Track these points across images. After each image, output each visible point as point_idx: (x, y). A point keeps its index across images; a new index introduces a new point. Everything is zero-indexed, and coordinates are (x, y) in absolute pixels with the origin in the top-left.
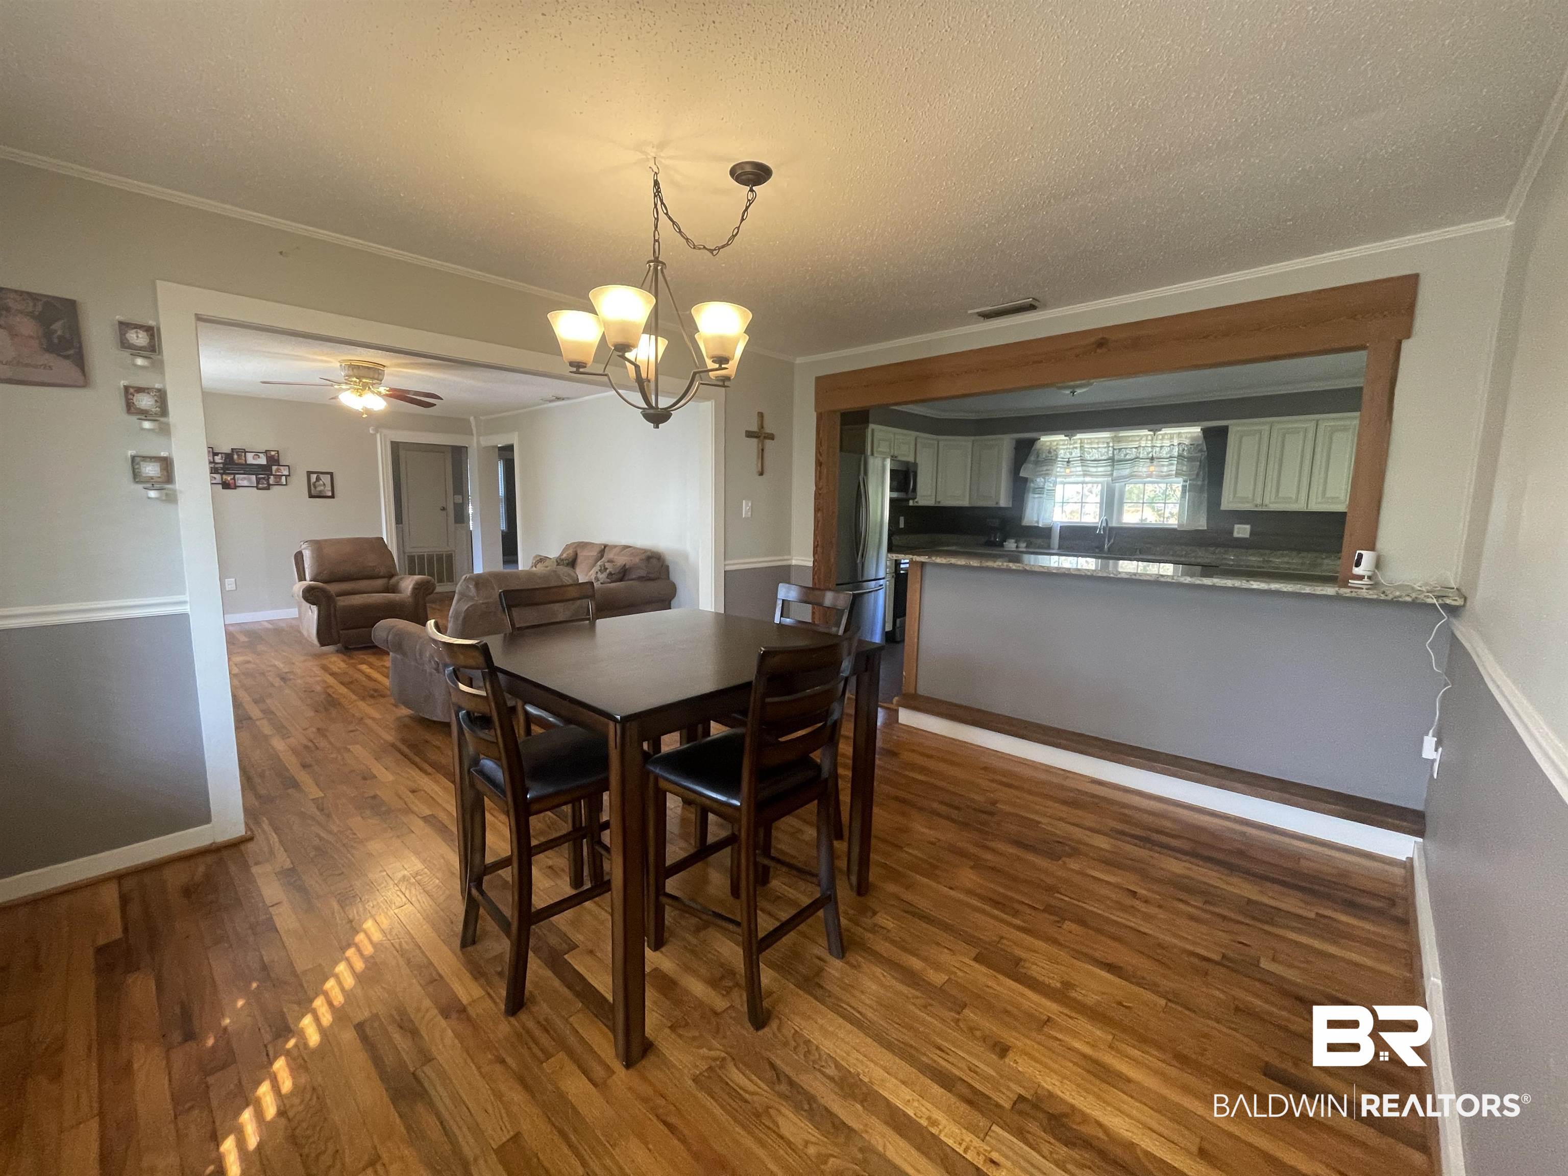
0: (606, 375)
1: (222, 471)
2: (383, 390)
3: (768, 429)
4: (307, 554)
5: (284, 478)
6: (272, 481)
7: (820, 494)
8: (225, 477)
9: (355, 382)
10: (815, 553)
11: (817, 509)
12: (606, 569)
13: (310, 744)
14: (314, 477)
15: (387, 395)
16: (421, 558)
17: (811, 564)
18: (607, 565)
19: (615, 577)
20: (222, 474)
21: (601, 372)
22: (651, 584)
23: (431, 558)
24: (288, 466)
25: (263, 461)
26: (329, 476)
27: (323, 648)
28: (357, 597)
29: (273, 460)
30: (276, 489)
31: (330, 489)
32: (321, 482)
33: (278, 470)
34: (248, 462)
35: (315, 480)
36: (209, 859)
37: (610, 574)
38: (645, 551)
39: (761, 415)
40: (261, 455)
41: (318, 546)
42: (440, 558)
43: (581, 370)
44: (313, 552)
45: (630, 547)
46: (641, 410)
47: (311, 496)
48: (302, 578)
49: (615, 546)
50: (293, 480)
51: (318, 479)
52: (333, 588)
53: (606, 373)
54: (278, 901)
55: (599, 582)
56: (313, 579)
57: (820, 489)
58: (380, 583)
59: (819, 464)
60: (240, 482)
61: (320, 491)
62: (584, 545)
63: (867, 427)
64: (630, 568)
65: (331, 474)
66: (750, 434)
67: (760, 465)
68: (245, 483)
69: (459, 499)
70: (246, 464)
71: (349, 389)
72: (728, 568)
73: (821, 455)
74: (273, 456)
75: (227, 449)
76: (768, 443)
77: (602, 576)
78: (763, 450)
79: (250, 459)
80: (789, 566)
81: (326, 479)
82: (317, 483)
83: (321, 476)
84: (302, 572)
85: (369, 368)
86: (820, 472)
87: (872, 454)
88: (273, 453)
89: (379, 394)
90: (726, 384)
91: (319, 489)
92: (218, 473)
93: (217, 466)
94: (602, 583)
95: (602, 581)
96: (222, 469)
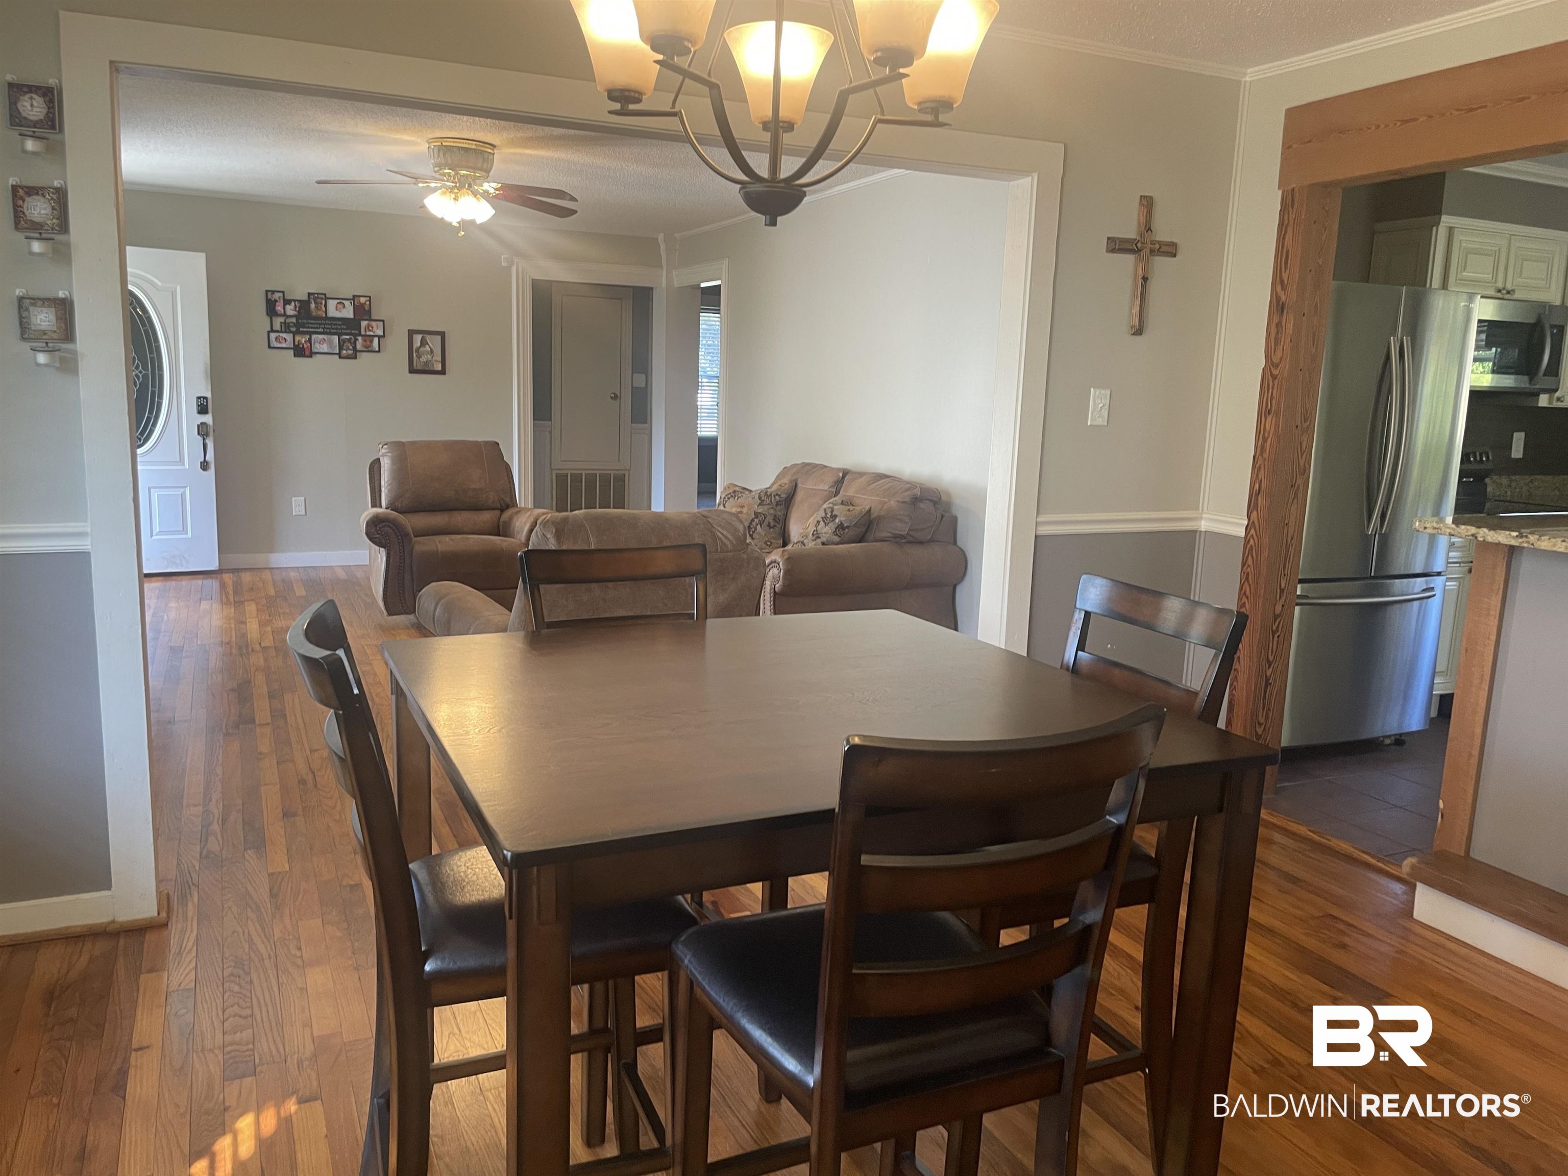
0: (674, 114)
1: (294, 329)
2: (490, 187)
3: (1162, 234)
4: (386, 464)
5: (376, 340)
6: (359, 345)
7: (1274, 377)
8: (297, 338)
9: (449, 175)
10: (1252, 506)
11: (1264, 412)
12: (834, 517)
13: (310, 778)
14: (418, 338)
15: (496, 197)
16: (576, 478)
17: (1241, 532)
18: (838, 509)
19: (850, 533)
20: (294, 334)
21: (668, 109)
22: (917, 552)
23: (591, 479)
24: (383, 321)
25: (348, 312)
26: (439, 338)
27: (390, 618)
28: (446, 538)
29: (363, 311)
30: (364, 357)
31: (439, 359)
32: (428, 348)
33: (368, 328)
34: (330, 314)
35: (419, 344)
36: (101, 947)
37: (841, 527)
38: (911, 485)
39: (1148, 203)
40: (347, 303)
41: (401, 451)
42: (605, 479)
43: (631, 107)
44: (394, 461)
45: (885, 476)
46: (739, 186)
47: (412, 371)
48: (376, 503)
49: (861, 474)
50: (388, 342)
51: (423, 343)
52: (410, 522)
53: (677, 109)
54: (145, 1045)
55: (819, 541)
56: (392, 506)
57: (1276, 366)
58: (486, 517)
59: (1278, 307)
60: (317, 345)
61: (426, 363)
62: (809, 469)
63: (1438, 223)
64: (880, 518)
65: (442, 334)
66: (1117, 246)
67: (1136, 309)
68: (324, 348)
69: (640, 381)
70: (327, 318)
71: (440, 188)
72: (1044, 530)
73: (1283, 288)
74: (362, 305)
75: (301, 294)
76: (1160, 262)
77: (827, 531)
78: (1145, 279)
79: (333, 310)
80: (1194, 533)
81: (434, 342)
82: (421, 349)
83: (428, 338)
84: (377, 493)
85: (466, 150)
86: (1278, 325)
87: (1444, 286)
88: (363, 300)
89: (486, 195)
90: (942, 118)
91: (424, 359)
92: (290, 332)
93: (288, 320)
94: (823, 544)
95: (824, 539)
96: (295, 325)
